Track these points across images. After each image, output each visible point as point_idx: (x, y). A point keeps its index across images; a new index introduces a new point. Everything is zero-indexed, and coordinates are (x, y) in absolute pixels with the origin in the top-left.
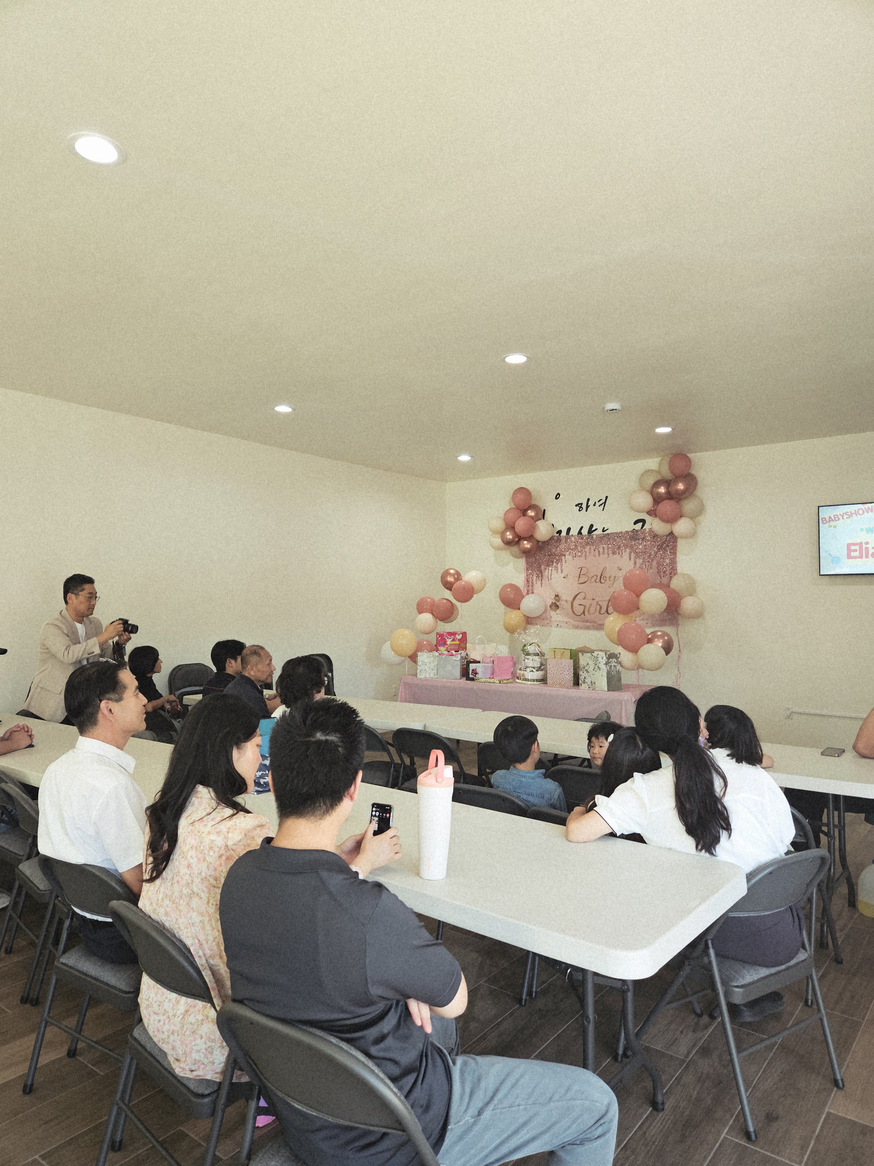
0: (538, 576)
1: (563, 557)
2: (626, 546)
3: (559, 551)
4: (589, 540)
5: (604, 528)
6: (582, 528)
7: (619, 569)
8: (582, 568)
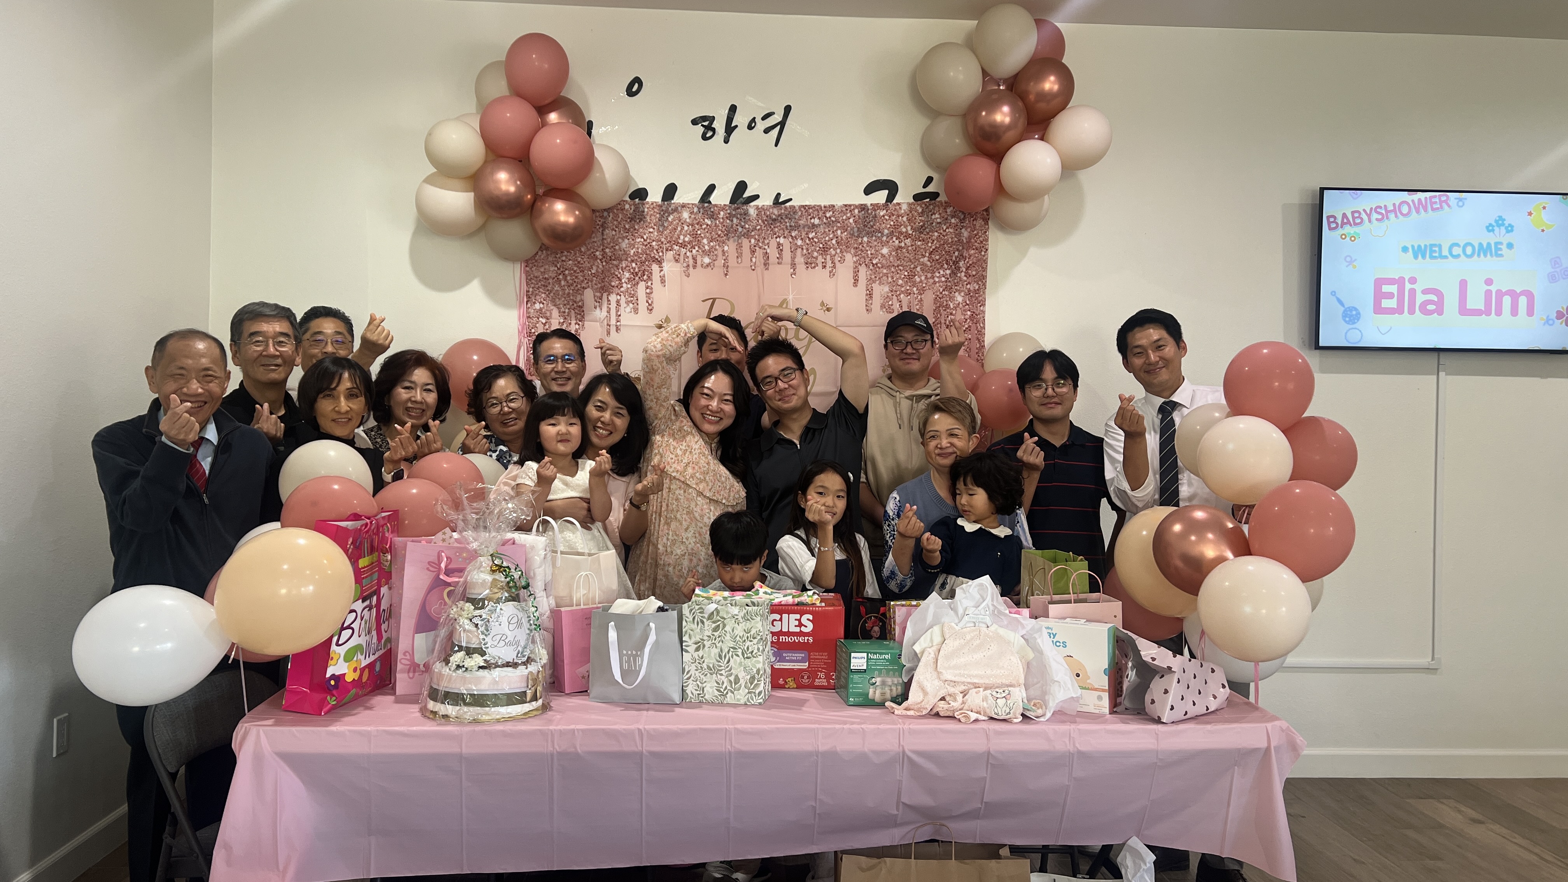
2: (845, 247)
3: (641, 246)
4: (735, 220)
5: (778, 195)
6: (711, 188)
7: (825, 308)
8: (714, 300)
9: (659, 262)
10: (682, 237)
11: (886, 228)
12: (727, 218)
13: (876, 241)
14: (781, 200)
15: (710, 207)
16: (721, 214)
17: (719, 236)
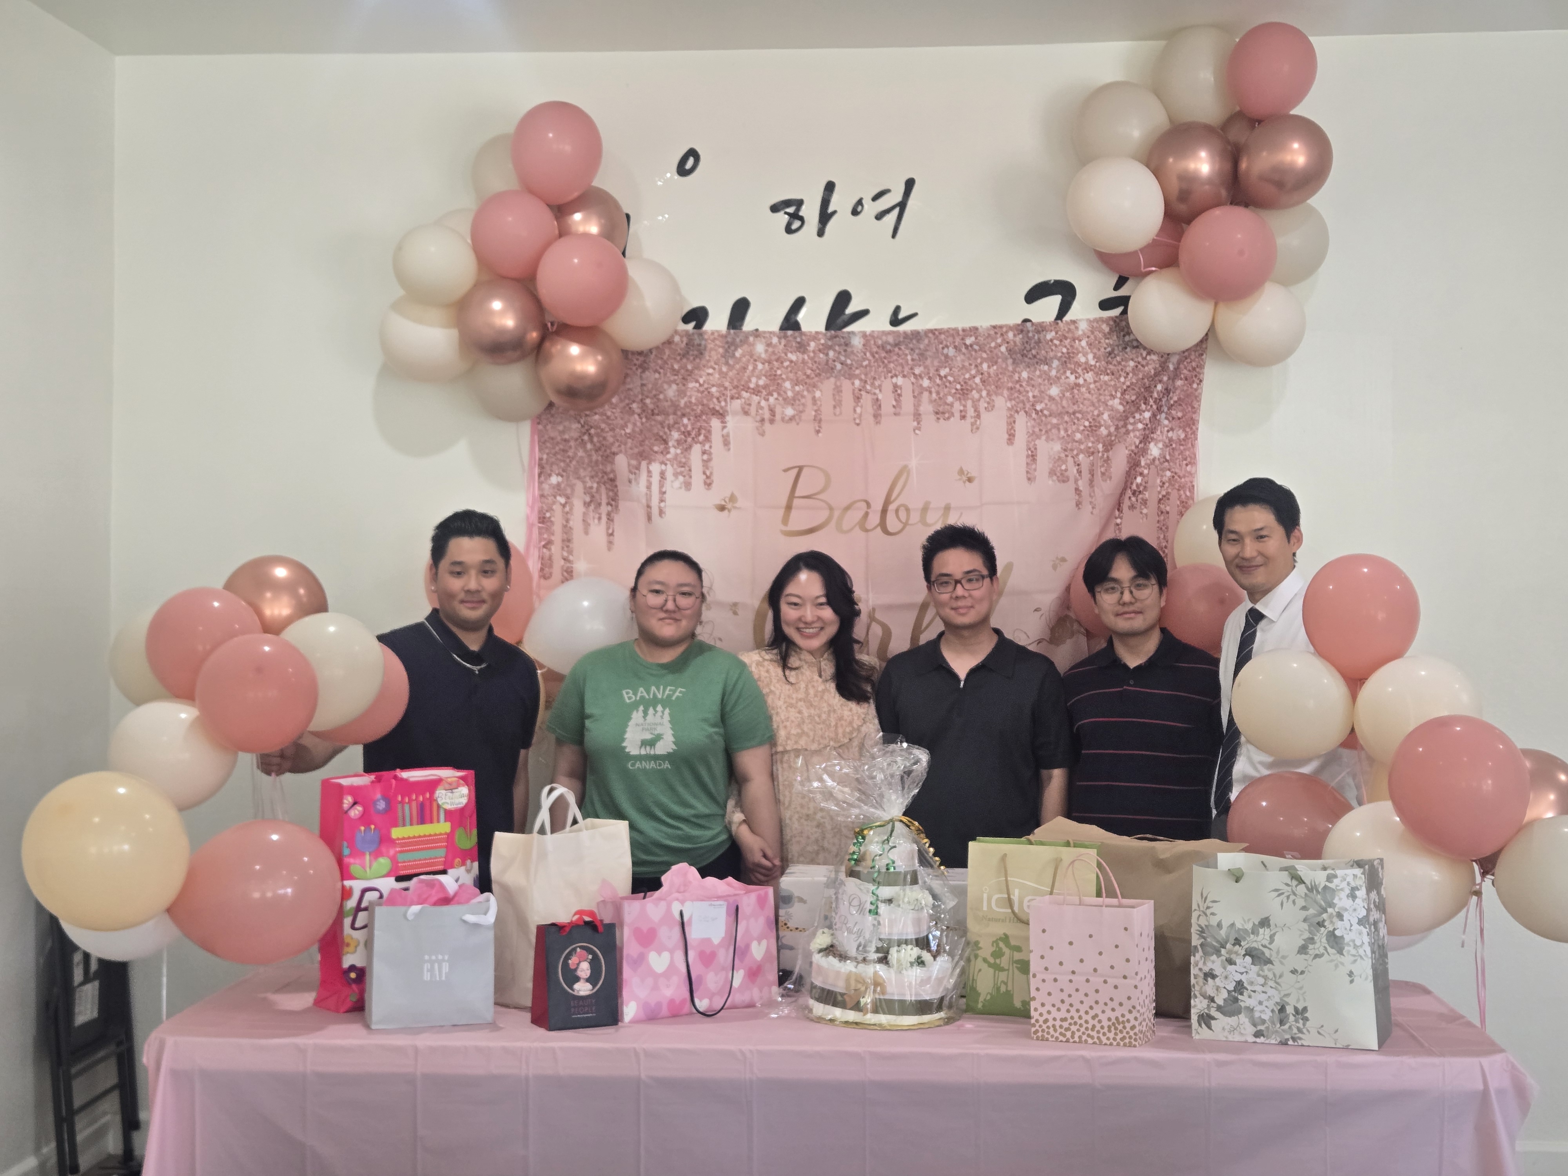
0: (592, 502)
1: (715, 423)
2: (993, 384)
3: (696, 394)
4: (831, 354)
5: (897, 309)
6: (799, 303)
7: (965, 478)
8: (800, 469)
9: (721, 415)
10: (754, 380)
11: (1055, 357)
12: (820, 351)
13: (1040, 376)
14: (901, 316)
15: (797, 333)
16: (812, 344)
17: (808, 377)
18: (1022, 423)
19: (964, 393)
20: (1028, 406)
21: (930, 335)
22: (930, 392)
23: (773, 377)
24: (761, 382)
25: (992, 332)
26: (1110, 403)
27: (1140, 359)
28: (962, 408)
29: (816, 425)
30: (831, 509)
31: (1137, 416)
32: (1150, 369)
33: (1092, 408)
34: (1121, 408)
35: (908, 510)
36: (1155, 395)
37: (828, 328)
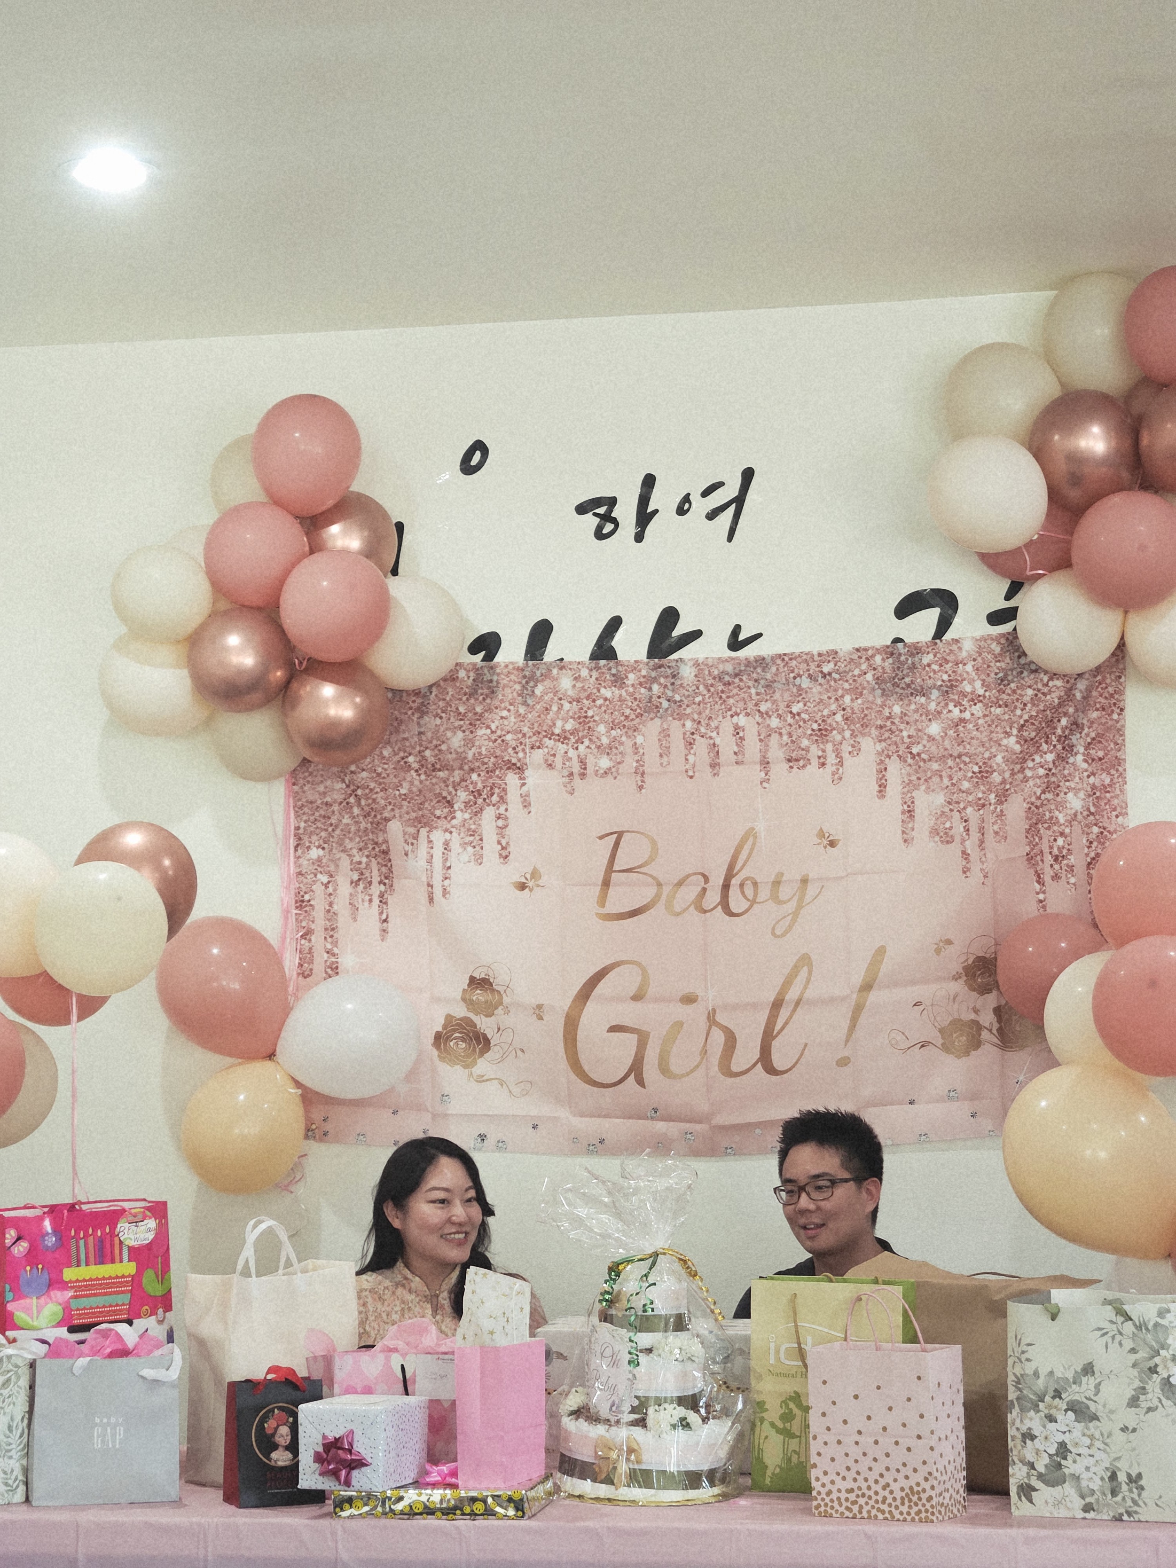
0: (362, 880)
3: (486, 743)
4: (655, 687)
5: (737, 629)
6: (615, 624)
7: (826, 842)
8: (620, 834)
9: (519, 769)
10: (559, 723)
11: (934, 686)
12: (641, 684)
13: (916, 711)
14: (741, 637)
15: (612, 663)
16: (631, 676)
17: (627, 717)
18: (896, 771)
19: (822, 734)
20: (902, 748)
21: (779, 662)
22: (781, 734)
23: (583, 719)
24: (569, 726)
25: (855, 657)
26: (1005, 742)
27: (1040, 686)
28: (820, 753)
29: (639, 778)
30: (659, 885)
31: (1037, 758)
32: (1054, 698)
33: (981, 749)
34: (1018, 748)
35: (755, 884)
36: (1059, 731)
37: (651, 654)
